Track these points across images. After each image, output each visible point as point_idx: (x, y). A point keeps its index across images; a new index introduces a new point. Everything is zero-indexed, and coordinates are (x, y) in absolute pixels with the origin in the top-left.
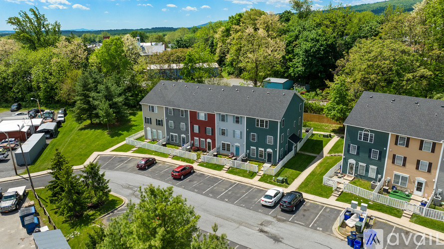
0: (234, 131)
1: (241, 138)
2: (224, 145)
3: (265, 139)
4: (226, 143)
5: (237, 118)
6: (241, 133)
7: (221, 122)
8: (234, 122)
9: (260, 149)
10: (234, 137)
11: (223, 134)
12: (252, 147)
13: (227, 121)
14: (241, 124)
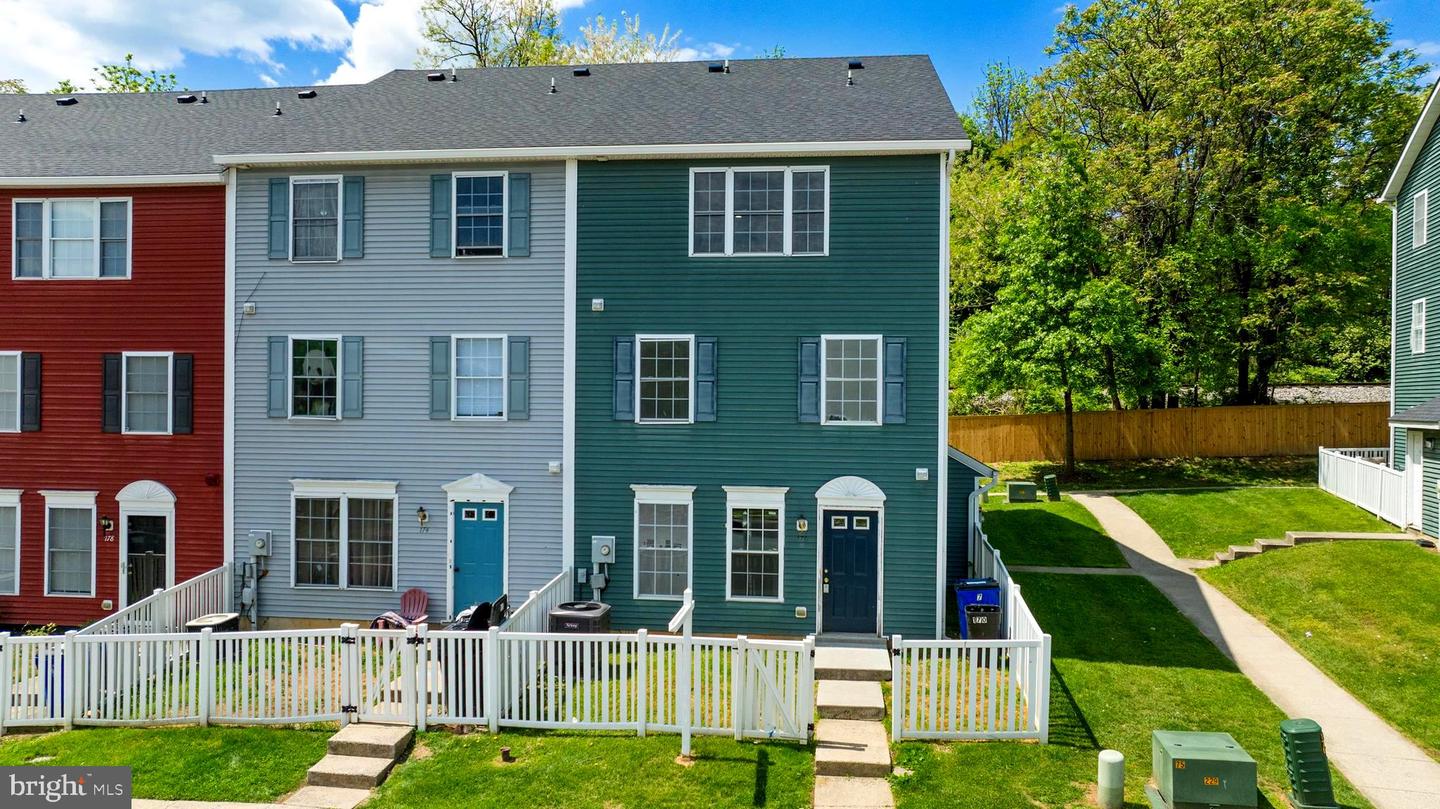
0: (439, 346)
1: (521, 408)
2: (315, 516)
3: (799, 372)
4: (343, 492)
5: (479, 192)
6: (521, 348)
7: (288, 270)
8: (437, 251)
9: (739, 498)
10: (439, 409)
11: (314, 395)
12: (646, 494)
13: (358, 250)
14: (522, 250)
